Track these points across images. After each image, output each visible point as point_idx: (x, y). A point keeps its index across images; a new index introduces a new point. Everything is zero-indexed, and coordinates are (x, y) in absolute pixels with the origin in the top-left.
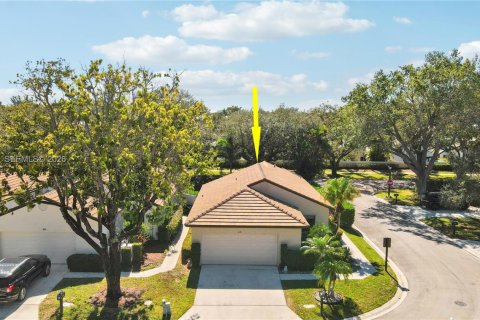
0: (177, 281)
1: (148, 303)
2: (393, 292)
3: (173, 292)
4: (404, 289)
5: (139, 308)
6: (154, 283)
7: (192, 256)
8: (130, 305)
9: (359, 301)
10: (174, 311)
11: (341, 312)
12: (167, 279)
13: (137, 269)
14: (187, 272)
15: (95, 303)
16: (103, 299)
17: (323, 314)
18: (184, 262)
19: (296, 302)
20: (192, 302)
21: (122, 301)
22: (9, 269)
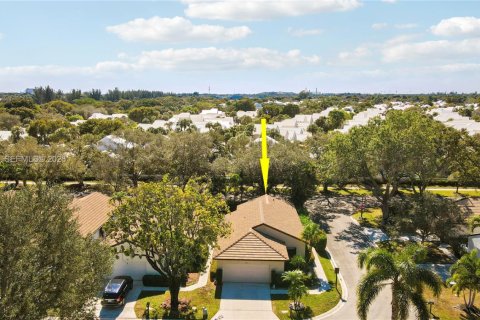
0: (209, 294)
1: (194, 308)
2: (336, 303)
3: (207, 301)
4: (344, 301)
5: (190, 311)
6: (195, 295)
7: (217, 276)
8: (185, 309)
9: (314, 309)
10: (209, 313)
11: (302, 316)
12: (202, 292)
13: (184, 285)
14: (214, 288)
15: (165, 308)
16: (169, 305)
17: (292, 317)
18: (212, 281)
19: (278, 309)
20: (218, 308)
21: (180, 306)
22: (116, 287)
